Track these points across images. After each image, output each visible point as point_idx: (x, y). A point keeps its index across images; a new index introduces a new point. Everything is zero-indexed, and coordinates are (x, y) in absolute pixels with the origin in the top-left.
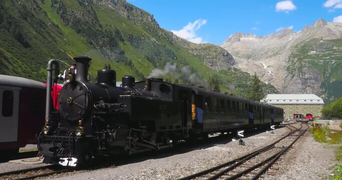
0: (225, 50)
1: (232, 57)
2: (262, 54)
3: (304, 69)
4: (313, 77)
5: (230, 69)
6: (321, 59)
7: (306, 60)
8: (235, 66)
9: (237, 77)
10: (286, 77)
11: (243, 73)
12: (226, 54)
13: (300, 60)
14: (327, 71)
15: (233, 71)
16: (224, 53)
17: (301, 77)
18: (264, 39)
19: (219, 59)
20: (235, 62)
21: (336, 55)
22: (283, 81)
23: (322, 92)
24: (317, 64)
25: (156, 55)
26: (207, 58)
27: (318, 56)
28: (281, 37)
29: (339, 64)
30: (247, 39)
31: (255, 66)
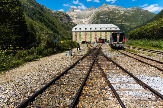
0: (67, 14)
1: (70, 17)
2: (82, 17)
5: (69, 22)
7: (99, 19)
8: (71, 21)
9: (72, 26)
11: (74, 24)
13: (97, 19)
16: (66, 16)
18: (84, 11)
19: (64, 18)
21: (111, 17)
24: (103, 21)
25: (33, 14)
26: (59, 17)
27: (104, 18)
28: (90, 10)
29: (111, 21)
30: (76, 10)
31: (79, 22)
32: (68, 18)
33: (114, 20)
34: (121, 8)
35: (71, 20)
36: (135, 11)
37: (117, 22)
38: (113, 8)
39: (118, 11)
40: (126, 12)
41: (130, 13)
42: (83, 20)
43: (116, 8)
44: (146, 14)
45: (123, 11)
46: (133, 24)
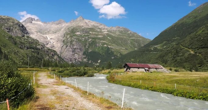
0: (20, 23)
1: (26, 29)
2: (46, 33)
3: (74, 43)
4: (79, 48)
5: (24, 36)
6: (83, 38)
7: (75, 37)
8: (28, 35)
9: (29, 42)
10: (63, 46)
11: (34, 40)
12: (21, 26)
13: (71, 37)
14: (87, 45)
15: (26, 38)
16: (20, 25)
17: (71, 47)
18: (47, 24)
19: (15, 28)
20: (27, 32)
21: (91, 36)
22: (60, 49)
23: (84, 58)
24: (81, 41)
26: (5, 26)
27: (81, 35)
28: (58, 24)
29: (93, 42)
30: (36, 22)
31: (42, 37)
32: (23, 29)
33: (97, 41)
34: (103, 26)
35: (27, 33)
36: (121, 32)
37: (101, 44)
38: (92, 24)
39: (99, 28)
40: (111, 32)
41: (116, 34)
42: (47, 36)
43: (96, 25)
44: (136, 37)
45: (106, 30)
46: (123, 48)
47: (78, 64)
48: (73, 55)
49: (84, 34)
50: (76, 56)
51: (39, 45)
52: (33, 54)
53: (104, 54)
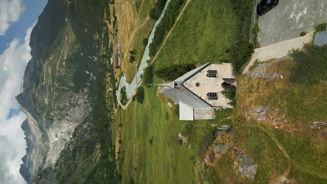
3: (61, 106)
4: (69, 99)
5: (56, 171)
6: (53, 94)
7: (53, 105)
8: (53, 166)
9: (65, 162)
10: (67, 120)
11: (61, 156)
13: (52, 110)
14: (63, 89)
15: (58, 167)
17: (68, 109)
20: (49, 167)
21: (50, 82)
22: (71, 123)
23: (83, 91)
24: (58, 97)
27: (49, 97)
29: (59, 80)
31: (55, 148)
33: (57, 74)
36: (39, 39)
37: (62, 70)
40: (40, 54)
41: (44, 47)
42: (52, 142)
45: (38, 61)
46: (66, 39)
47: (91, 99)
48: (79, 106)
49: (48, 93)
50: (81, 102)
51: (68, 148)
52: (82, 152)
53: (76, 66)
